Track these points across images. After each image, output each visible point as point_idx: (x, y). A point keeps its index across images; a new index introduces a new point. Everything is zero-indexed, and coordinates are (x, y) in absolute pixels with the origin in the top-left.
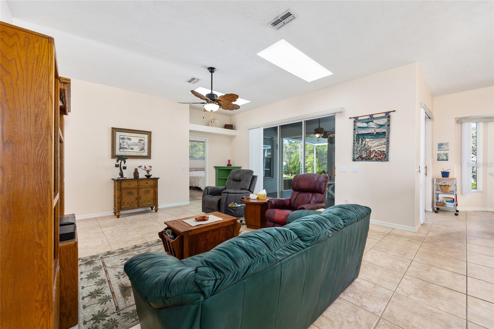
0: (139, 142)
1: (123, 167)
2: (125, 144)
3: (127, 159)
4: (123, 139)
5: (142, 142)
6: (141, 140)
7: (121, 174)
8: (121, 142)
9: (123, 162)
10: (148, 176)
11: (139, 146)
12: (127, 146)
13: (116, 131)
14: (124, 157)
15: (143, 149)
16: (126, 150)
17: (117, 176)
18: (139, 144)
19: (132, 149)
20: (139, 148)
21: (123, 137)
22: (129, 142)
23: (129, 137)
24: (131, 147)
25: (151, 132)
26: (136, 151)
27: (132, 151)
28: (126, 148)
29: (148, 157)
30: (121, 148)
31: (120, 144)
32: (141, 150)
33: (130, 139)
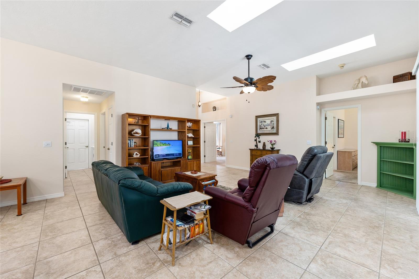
0: (271, 123)
1: (259, 141)
2: (262, 125)
3: (260, 135)
4: (262, 122)
5: (273, 123)
6: (272, 121)
7: (256, 146)
8: (261, 124)
9: (258, 137)
10: (273, 149)
11: (271, 126)
12: (263, 127)
13: (258, 118)
14: (258, 135)
15: (273, 128)
16: (263, 129)
17: (254, 147)
18: (271, 124)
19: (266, 128)
20: (271, 127)
21: (261, 121)
22: (265, 124)
23: (265, 120)
24: (266, 127)
25: (278, 114)
26: (269, 130)
27: (266, 130)
28: (263, 128)
29: (277, 134)
30: (260, 128)
31: (260, 126)
32: (272, 129)
33: (265, 122)
